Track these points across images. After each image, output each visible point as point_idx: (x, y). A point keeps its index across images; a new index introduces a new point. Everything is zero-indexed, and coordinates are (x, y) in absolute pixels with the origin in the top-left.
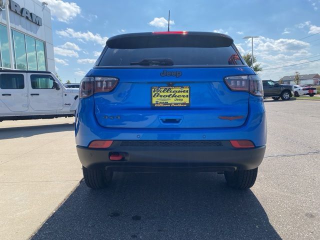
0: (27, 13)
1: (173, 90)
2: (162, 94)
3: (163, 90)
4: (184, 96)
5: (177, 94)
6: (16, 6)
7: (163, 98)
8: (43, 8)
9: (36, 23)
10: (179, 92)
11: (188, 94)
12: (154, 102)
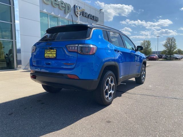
0: (91, 16)
1: (51, 51)
2: (48, 53)
3: (48, 51)
4: (54, 54)
5: (52, 53)
6: (86, 14)
7: (48, 54)
8: (100, 12)
9: (95, 20)
10: (53, 52)
11: (55, 53)
12: (45, 56)
